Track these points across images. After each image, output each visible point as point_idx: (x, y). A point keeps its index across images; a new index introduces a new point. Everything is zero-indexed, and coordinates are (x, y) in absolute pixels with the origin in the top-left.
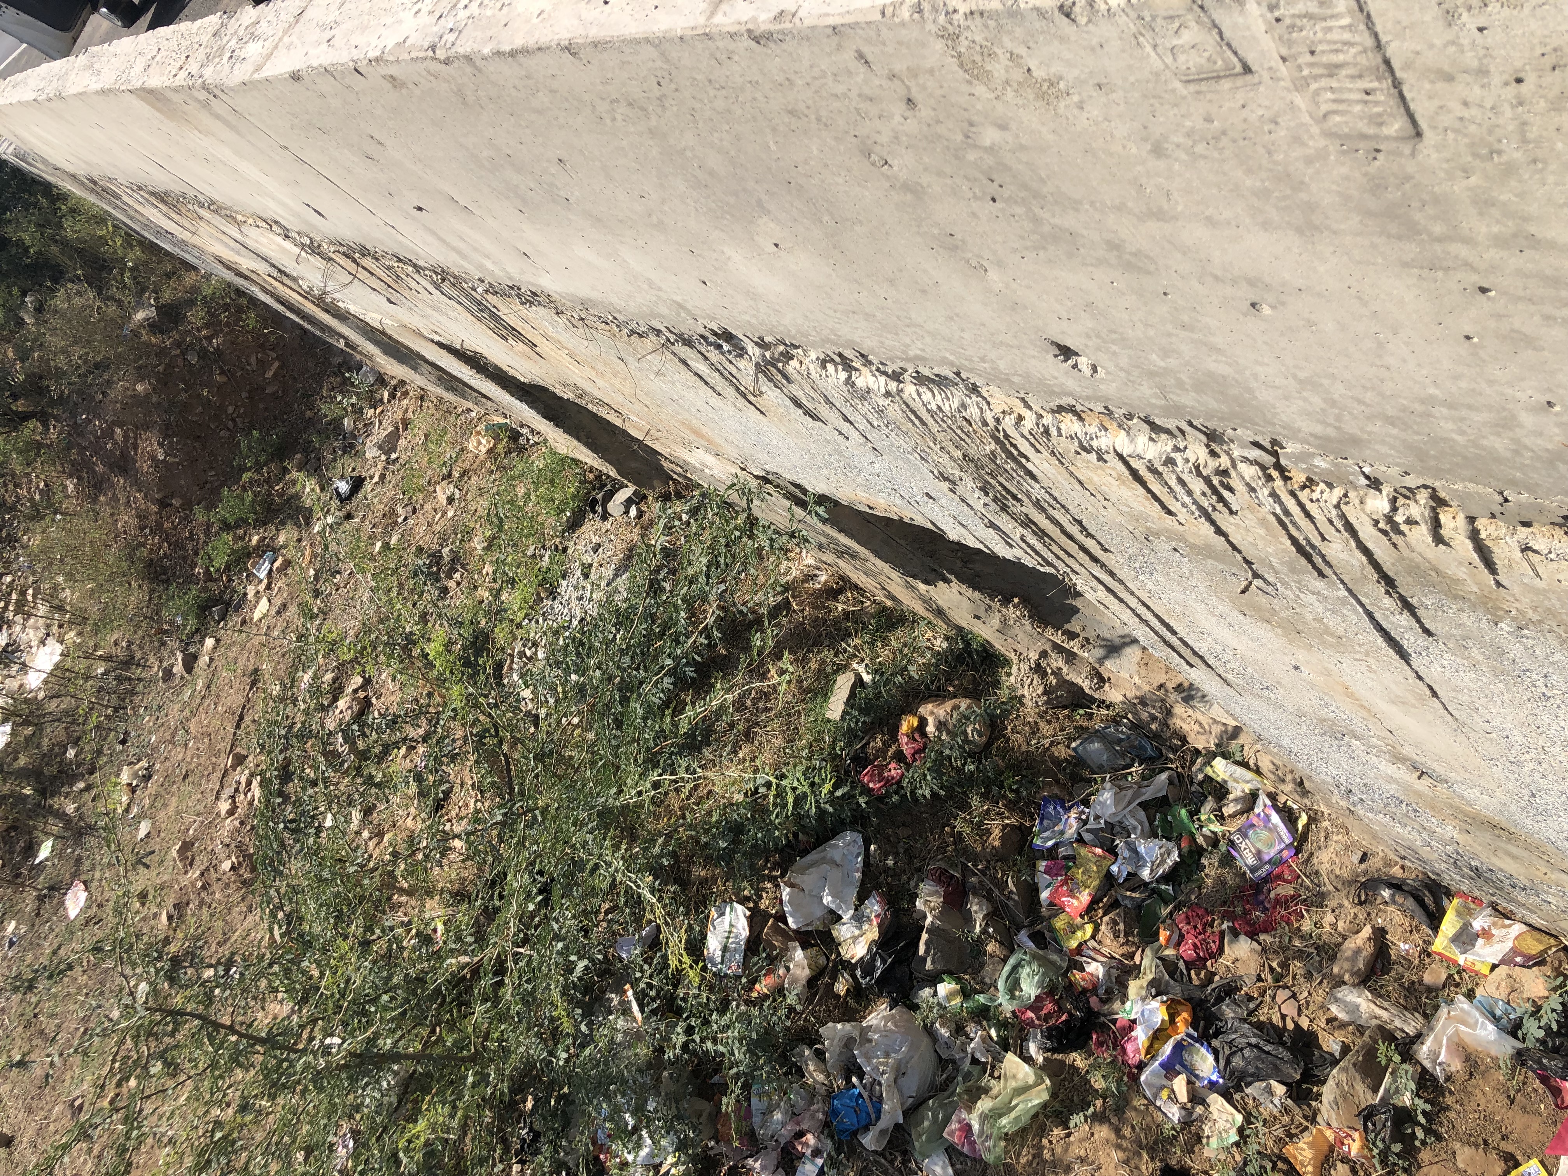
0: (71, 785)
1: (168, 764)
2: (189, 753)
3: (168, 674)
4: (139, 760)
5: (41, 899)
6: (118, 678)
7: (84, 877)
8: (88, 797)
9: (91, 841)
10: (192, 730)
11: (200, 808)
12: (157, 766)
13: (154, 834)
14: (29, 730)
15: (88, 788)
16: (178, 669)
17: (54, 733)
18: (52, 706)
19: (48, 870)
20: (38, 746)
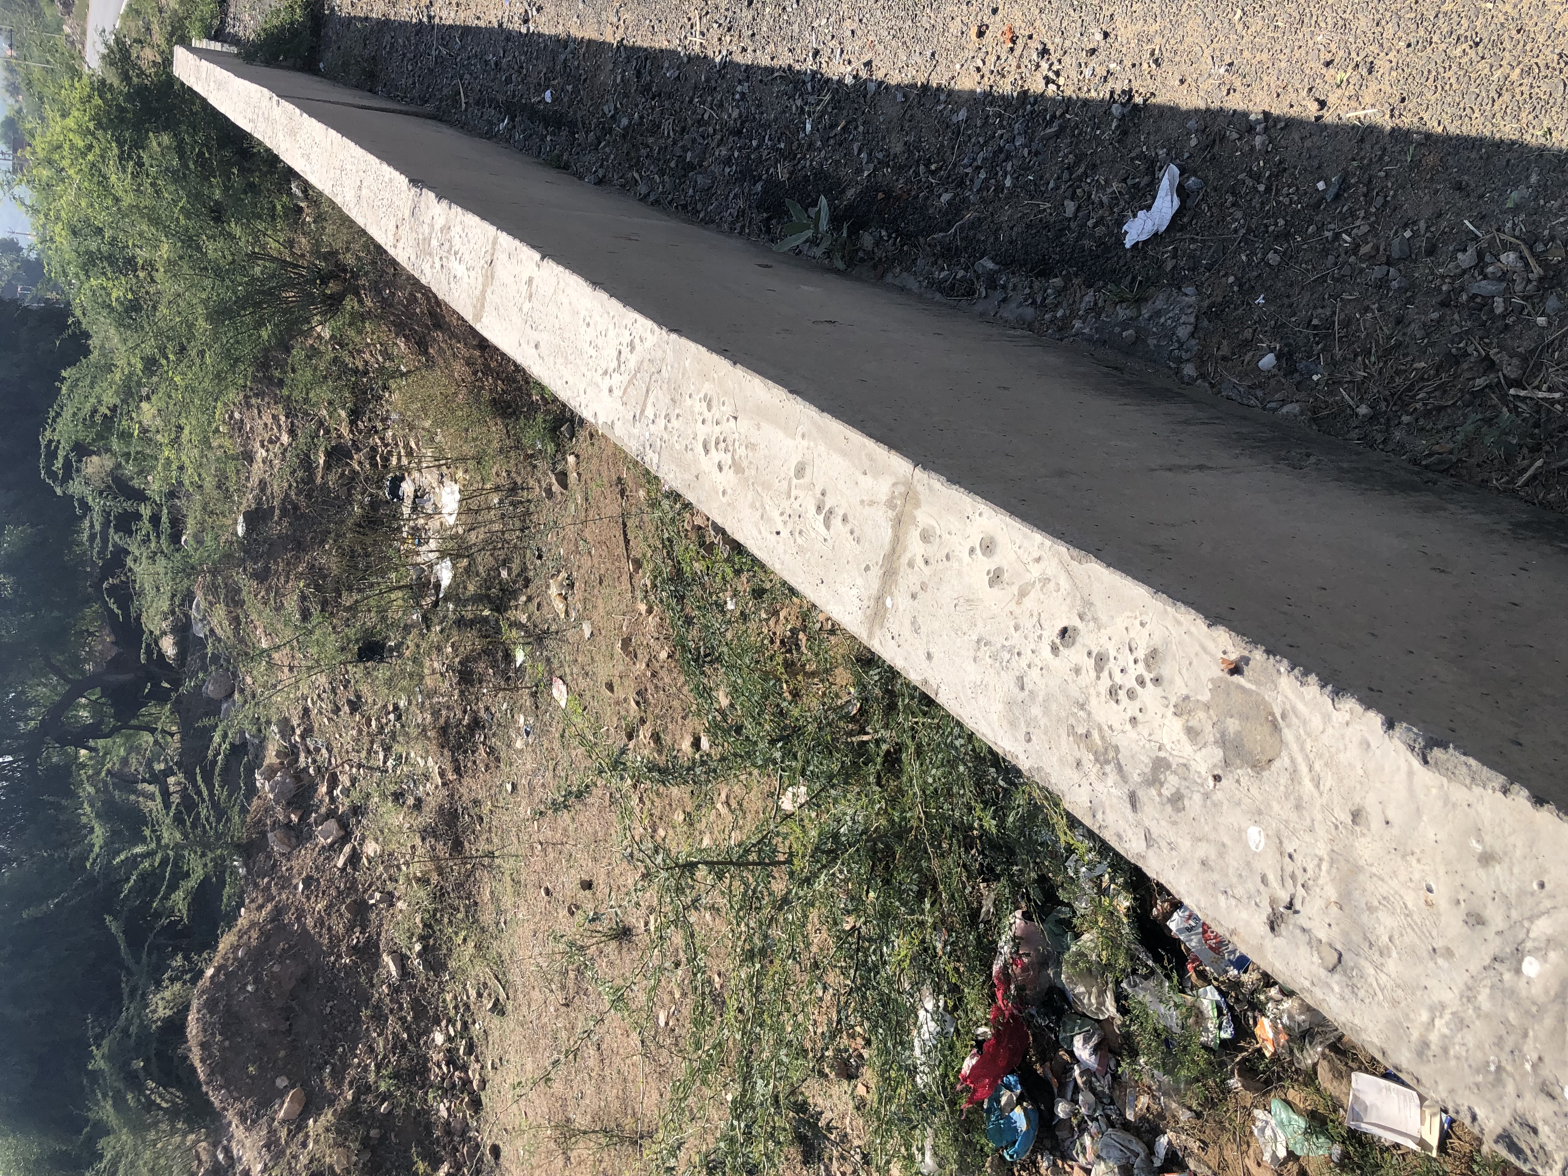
0: (516, 600)
1: (582, 571)
2: (596, 561)
3: (550, 493)
4: (559, 572)
5: (534, 695)
6: (512, 504)
7: (558, 673)
8: (533, 606)
9: (550, 643)
10: (589, 539)
11: (623, 607)
12: (575, 574)
13: (596, 632)
14: (465, 562)
15: (530, 599)
16: (556, 488)
17: (484, 561)
18: (472, 537)
19: (529, 670)
20: (478, 575)
